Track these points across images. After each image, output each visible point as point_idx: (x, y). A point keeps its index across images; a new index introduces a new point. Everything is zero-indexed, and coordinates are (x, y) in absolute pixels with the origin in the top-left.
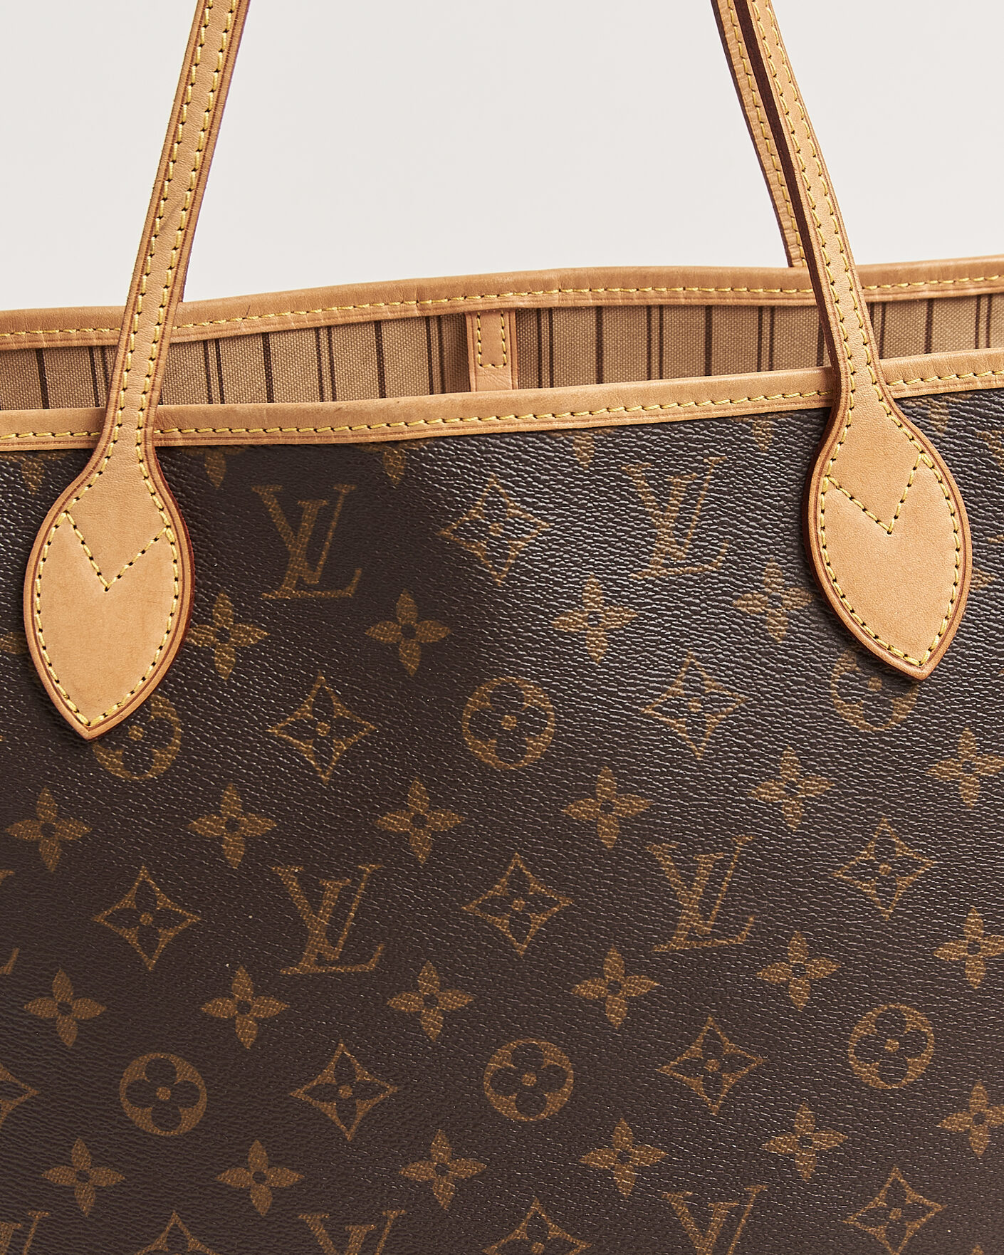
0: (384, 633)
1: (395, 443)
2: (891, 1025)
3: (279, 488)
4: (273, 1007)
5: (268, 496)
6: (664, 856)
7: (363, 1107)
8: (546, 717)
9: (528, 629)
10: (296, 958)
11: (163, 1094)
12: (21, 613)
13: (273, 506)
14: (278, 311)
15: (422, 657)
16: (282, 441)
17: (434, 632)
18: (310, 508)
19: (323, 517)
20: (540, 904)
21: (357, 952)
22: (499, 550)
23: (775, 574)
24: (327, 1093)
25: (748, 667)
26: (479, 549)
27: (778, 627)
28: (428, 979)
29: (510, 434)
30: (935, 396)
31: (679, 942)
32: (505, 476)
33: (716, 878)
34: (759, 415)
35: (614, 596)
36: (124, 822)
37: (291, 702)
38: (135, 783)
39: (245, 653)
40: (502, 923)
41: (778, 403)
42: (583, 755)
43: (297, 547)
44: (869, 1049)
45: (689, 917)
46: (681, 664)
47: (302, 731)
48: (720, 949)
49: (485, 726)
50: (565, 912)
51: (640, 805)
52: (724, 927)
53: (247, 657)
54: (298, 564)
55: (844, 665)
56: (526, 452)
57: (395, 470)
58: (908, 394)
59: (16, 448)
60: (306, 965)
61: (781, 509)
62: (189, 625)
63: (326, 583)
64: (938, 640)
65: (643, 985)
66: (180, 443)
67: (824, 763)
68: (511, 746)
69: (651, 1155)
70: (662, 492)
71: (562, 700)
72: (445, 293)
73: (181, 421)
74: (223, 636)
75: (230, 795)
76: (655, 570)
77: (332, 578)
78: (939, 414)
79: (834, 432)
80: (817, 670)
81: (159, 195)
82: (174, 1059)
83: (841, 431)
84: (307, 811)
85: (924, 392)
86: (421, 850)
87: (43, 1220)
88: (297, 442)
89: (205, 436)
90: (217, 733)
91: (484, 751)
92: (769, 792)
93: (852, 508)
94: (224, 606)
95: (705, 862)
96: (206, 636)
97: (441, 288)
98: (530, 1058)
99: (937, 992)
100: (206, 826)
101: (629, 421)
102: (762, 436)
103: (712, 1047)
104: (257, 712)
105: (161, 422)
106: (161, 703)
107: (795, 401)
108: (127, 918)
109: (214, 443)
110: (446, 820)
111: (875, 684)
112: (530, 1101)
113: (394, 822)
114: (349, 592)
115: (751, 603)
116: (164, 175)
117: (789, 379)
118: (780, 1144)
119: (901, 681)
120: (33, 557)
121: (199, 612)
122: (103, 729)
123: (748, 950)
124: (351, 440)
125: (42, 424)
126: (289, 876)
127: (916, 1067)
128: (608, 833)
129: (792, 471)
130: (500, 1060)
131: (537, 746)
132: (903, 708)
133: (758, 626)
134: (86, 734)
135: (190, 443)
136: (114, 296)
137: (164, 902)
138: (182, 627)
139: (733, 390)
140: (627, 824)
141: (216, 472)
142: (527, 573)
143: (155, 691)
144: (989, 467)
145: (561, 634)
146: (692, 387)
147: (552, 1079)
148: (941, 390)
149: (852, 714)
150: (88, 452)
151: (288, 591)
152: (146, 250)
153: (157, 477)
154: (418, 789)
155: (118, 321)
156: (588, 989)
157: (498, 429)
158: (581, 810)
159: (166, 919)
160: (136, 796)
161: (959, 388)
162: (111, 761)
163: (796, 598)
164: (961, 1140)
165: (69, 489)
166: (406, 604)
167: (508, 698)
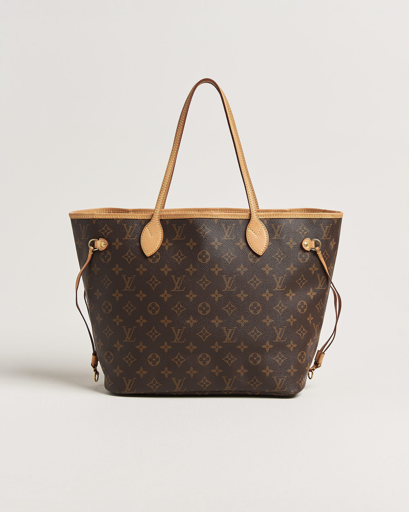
0: (188, 244)
1: (191, 218)
2: (255, 305)
3: (176, 225)
4: (170, 296)
5: (174, 226)
6: (224, 277)
7: (181, 311)
8: (209, 256)
9: (207, 244)
10: (173, 289)
11: (154, 308)
12: (140, 239)
13: (175, 227)
14: (178, 211)
15: (193, 247)
16: (176, 218)
17: (195, 244)
18: (180, 227)
19: (181, 228)
20: (207, 282)
21: (181, 288)
22: (204, 233)
23: (242, 240)
24: (176, 309)
25: (237, 252)
26: (201, 233)
27: (241, 248)
28: (191, 292)
29: (206, 218)
30: (265, 219)
31: (225, 290)
32: (205, 224)
33: (231, 281)
34: (241, 219)
35: (219, 241)
36: (152, 269)
37: (175, 253)
38: (154, 263)
39: (169, 247)
40: (201, 285)
41: (243, 218)
42: (214, 262)
43: (177, 233)
44: (252, 308)
45: (227, 286)
46: (228, 251)
47: (176, 257)
48: (232, 291)
49: (201, 257)
50: (210, 284)
51: (221, 269)
52: (232, 288)
53: (170, 247)
54: (177, 235)
55: (250, 253)
56: (208, 221)
57: (191, 222)
58: (261, 218)
59: (141, 219)
60: (174, 290)
61: (243, 232)
62: (162, 243)
63: (181, 237)
64: (263, 250)
65: (220, 296)
66: (163, 219)
67: (247, 266)
68: (204, 260)
69: (220, 321)
70: (227, 228)
71: (211, 254)
72: (202, 210)
73: (163, 215)
74: (167, 244)
75: (166, 265)
76: (225, 238)
77: (182, 237)
78: (265, 221)
79: (250, 222)
80: (247, 254)
81: (162, 186)
82: (155, 303)
83: (251, 222)
84: (176, 268)
85: (264, 218)
86: (191, 273)
87: (135, 328)
88: (179, 218)
89: (166, 218)
90: (165, 257)
91: (200, 260)
92: (239, 269)
93: (252, 232)
94: (167, 240)
95: (230, 278)
96: (164, 244)
97: (202, 209)
98: (204, 305)
99: (262, 301)
100: (163, 270)
101: (222, 218)
102: (241, 222)
103: (230, 306)
104: (170, 255)
105: (161, 216)
106: (158, 253)
107: (245, 218)
108: (151, 282)
109: (168, 219)
110: (195, 270)
111: (254, 256)
112: (204, 312)
113: (188, 270)
114: (184, 239)
115: (238, 244)
116: (163, 183)
117: (244, 214)
118: (239, 321)
119: (258, 256)
120: (142, 232)
121: (164, 241)
122: (150, 255)
123: (235, 292)
124: (186, 218)
125: (145, 215)
126: (173, 277)
127: (259, 312)
128: (217, 273)
129: (244, 227)
130: (200, 305)
131: (208, 260)
132: (258, 260)
133: (238, 247)
134: (148, 256)
135: (164, 219)
136: (153, 207)
137: (156, 280)
138: (161, 242)
139: (237, 215)
140: (219, 272)
141: (167, 223)
142: (208, 236)
143: (157, 251)
144: (272, 229)
145: (212, 245)
146: (231, 214)
147: (207, 309)
148: (266, 218)
149: (251, 260)
150: (151, 219)
151: (176, 239)
152: (160, 193)
153: (160, 222)
154: (191, 265)
155: (154, 211)
156: (213, 296)
157: (205, 217)
158: (213, 269)
159: (156, 282)
160: (153, 265)
161: (268, 218)
162: (150, 260)
163: (244, 244)
164: (265, 324)
165: (148, 224)
166: (191, 240)
167: (204, 253)
